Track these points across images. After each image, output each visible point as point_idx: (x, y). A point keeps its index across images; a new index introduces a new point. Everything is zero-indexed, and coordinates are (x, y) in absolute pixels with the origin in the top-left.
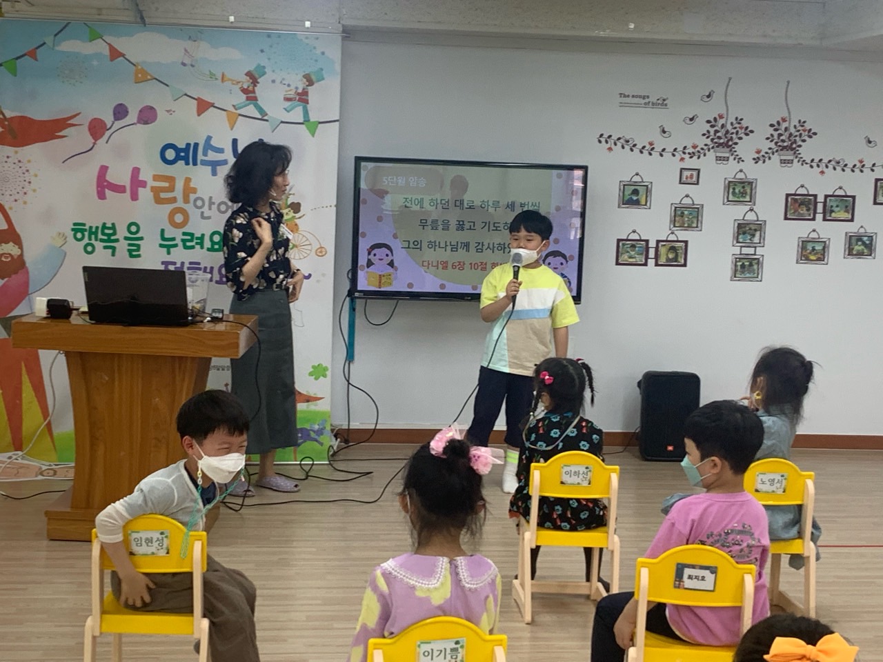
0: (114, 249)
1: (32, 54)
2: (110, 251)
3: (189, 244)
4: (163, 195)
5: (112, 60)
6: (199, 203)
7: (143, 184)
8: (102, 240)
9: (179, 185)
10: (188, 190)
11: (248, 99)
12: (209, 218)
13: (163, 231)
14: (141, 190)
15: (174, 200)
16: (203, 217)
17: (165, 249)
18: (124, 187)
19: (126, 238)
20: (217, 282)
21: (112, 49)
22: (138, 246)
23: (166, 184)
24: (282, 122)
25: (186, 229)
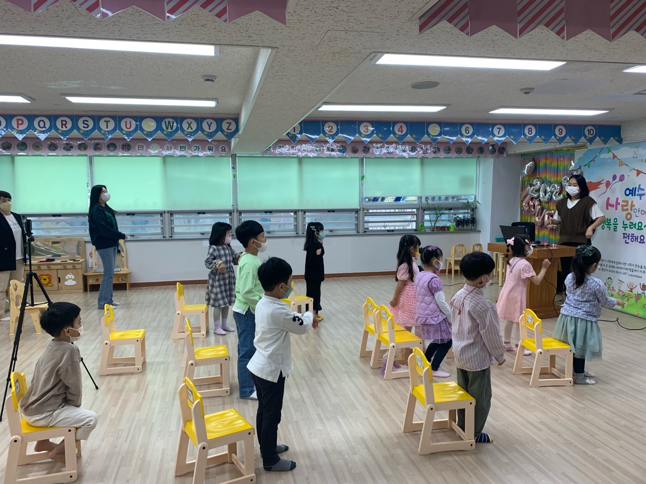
0: (610, 227)
1: (593, 160)
2: (609, 229)
3: (631, 227)
4: (625, 208)
5: (613, 158)
6: (635, 211)
7: (619, 204)
8: (607, 225)
9: (630, 203)
10: (632, 206)
12: (638, 216)
13: (624, 221)
14: (618, 206)
15: (627, 210)
16: (636, 216)
17: (624, 229)
18: (614, 205)
19: (613, 224)
20: (639, 242)
21: (614, 155)
22: (616, 227)
23: (626, 204)
25: (631, 221)
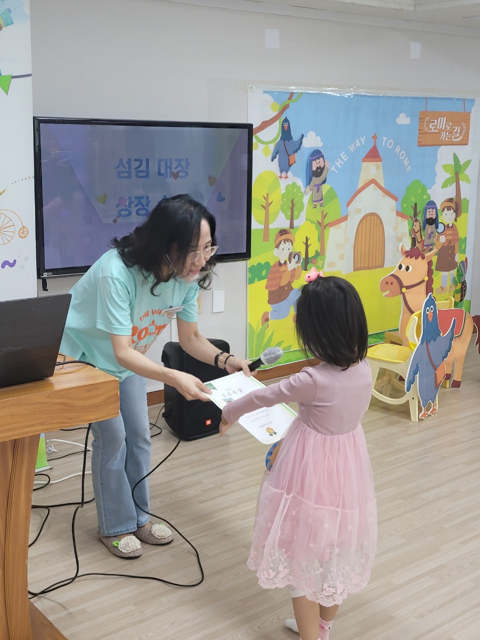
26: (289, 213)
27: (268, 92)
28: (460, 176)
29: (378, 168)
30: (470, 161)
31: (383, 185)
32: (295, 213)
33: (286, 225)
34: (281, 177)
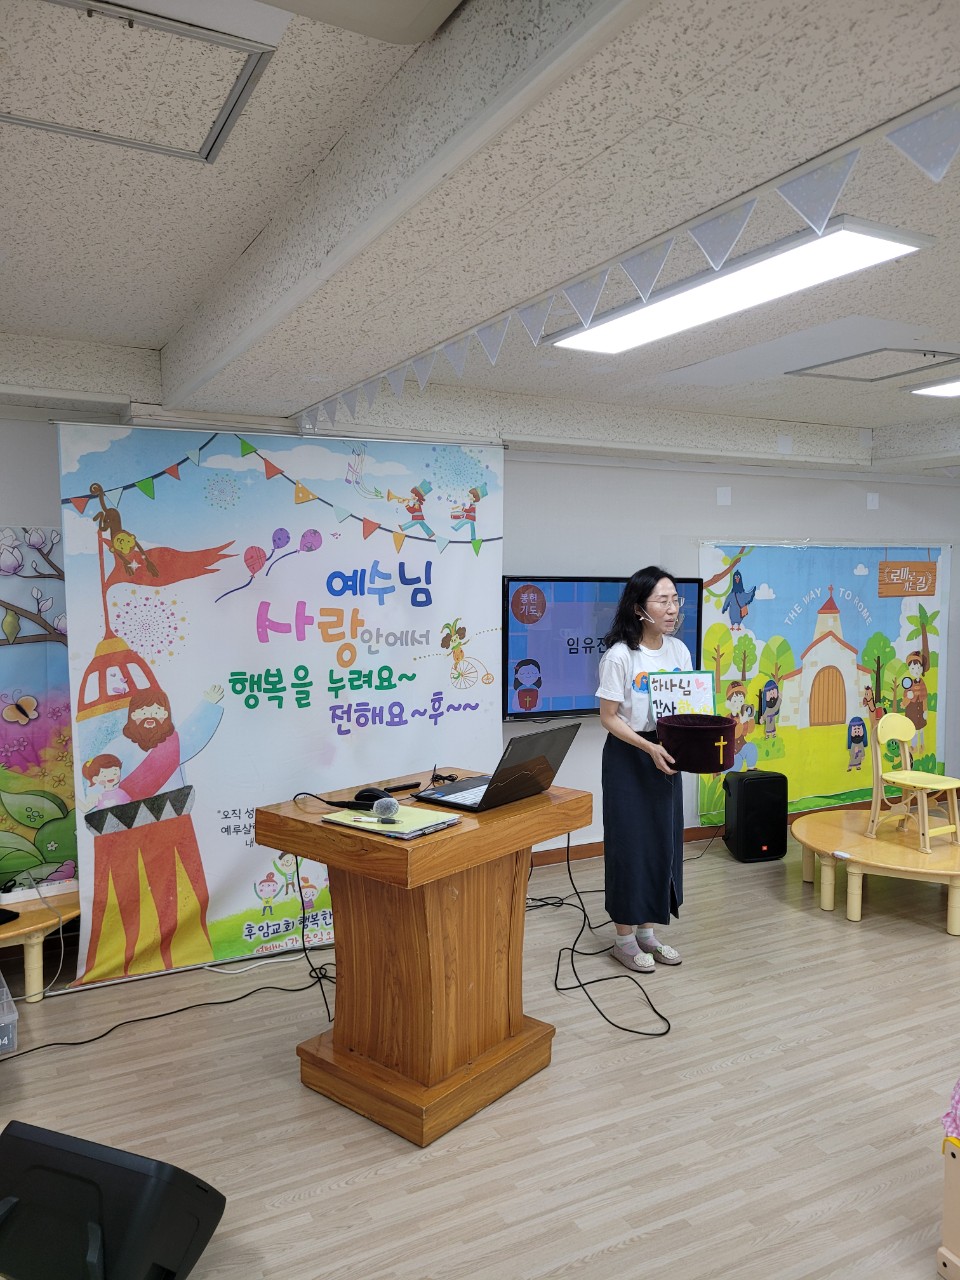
0: (280, 699)
1: (173, 471)
2: (277, 701)
3: (356, 683)
4: (331, 631)
5: (268, 478)
6: (366, 636)
7: (310, 620)
8: (266, 691)
9: (347, 618)
10: (357, 622)
11: (414, 518)
12: (377, 652)
13: (332, 671)
14: (307, 628)
15: (342, 636)
16: (371, 652)
17: (333, 693)
18: (289, 625)
19: (293, 685)
20: (388, 724)
21: (268, 465)
22: (307, 693)
23: (334, 619)
24: (450, 542)
25: (354, 667)
26: (742, 666)
27: (719, 547)
28: (927, 628)
29: (835, 620)
30: (939, 612)
31: (842, 638)
32: (747, 665)
33: (738, 677)
34: (732, 629)
